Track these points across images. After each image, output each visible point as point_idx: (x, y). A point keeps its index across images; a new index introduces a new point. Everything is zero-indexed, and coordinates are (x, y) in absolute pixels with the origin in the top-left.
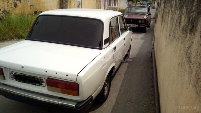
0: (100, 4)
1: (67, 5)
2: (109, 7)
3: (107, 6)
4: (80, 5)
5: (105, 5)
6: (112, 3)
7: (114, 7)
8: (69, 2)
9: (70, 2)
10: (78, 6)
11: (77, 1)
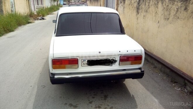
0: (30, 4)
1: (3, 6)
2: (38, 6)
3: (36, 5)
4: (14, 6)
5: (34, 5)
6: (40, 2)
7: (41, 5)
8: (3, 3)
9: (5, 3)
10: (11, 6)
11: (11, 1)
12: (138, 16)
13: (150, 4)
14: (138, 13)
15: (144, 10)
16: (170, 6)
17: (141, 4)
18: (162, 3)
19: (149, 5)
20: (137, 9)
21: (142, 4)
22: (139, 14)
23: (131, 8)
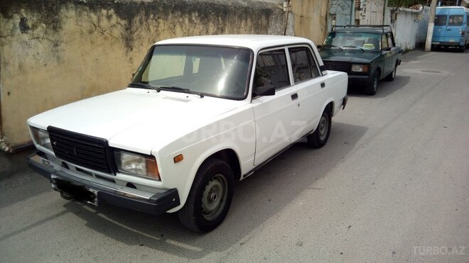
12: (131, 54)
13: (160, 29)
14: (132, 49)
15: (146, 40)
16: (191, 29)
17: (137, 29)
18: (182, 27)
19: (157, 31)
20: (127, 39)
21: (140, 30)
22: (134, 49)
23: (100, 39)
